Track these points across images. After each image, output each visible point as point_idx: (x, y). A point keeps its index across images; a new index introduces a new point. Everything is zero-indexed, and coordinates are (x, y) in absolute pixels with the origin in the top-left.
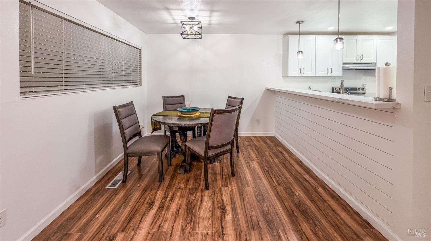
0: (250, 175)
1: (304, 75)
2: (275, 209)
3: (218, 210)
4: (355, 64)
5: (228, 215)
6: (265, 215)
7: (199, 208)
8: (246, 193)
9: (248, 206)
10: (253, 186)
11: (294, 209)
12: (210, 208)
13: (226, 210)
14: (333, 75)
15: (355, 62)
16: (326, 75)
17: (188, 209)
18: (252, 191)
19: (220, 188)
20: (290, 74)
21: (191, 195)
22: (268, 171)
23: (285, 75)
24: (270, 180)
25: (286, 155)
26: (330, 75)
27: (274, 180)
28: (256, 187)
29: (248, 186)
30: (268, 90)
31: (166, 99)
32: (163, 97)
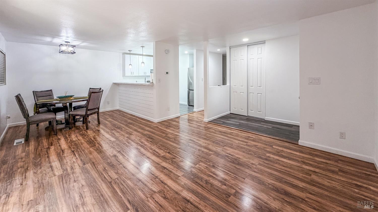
1: (133, 75)
14: (147, 75)
16: (144, 75)
20: (126, 75)
23: (124, 75)
26: (145, 75)
30: (115, 84)
31: (36, 93)
32: (33, 92)
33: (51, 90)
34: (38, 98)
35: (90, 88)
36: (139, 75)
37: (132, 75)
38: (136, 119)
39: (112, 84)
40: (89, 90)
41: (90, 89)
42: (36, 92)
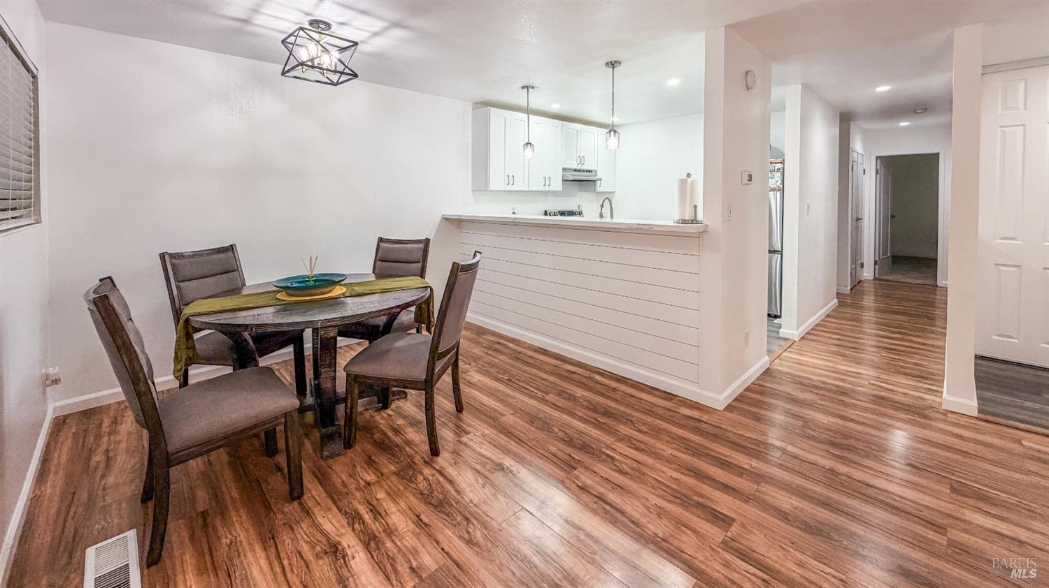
0: (488, 397)
1: (514, 188)
2: (573, 428)
3: (495, 475)
4: (575, 170)
5: (519, 472)
6: (569, 442)
7: (458, 492)
8: (511, 426)
9: (534, 443)
10: (512, 412)
11: (594, 415)
12: (477, 480)
13: (507, 467)
14: (551, 190)
15: (576, 167)
16: (543, 189)
17: (436, 507)
18: (518, 420)
19: (458, 441)
20: (492, 187)
21: (411, 482)
22: (509, 380)
24: (527, 391)
25: (511, 345)
26: (547, 188)
27: (532, 389)
28: (516, 411)
29: (503, 415)
30: (447, 219)
31: (176, 261)
32: (162, 256)
33: (231, 248)
34: (181, 284)
35: (381, 240)
36: (531, 189)
37: (508, 188)
38: (589, 378)
39: (439, 221)
40: (378, 245)
41: (382, 244)
42: (172, 256)
